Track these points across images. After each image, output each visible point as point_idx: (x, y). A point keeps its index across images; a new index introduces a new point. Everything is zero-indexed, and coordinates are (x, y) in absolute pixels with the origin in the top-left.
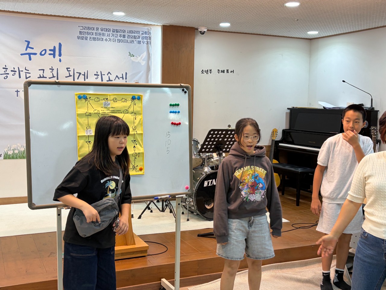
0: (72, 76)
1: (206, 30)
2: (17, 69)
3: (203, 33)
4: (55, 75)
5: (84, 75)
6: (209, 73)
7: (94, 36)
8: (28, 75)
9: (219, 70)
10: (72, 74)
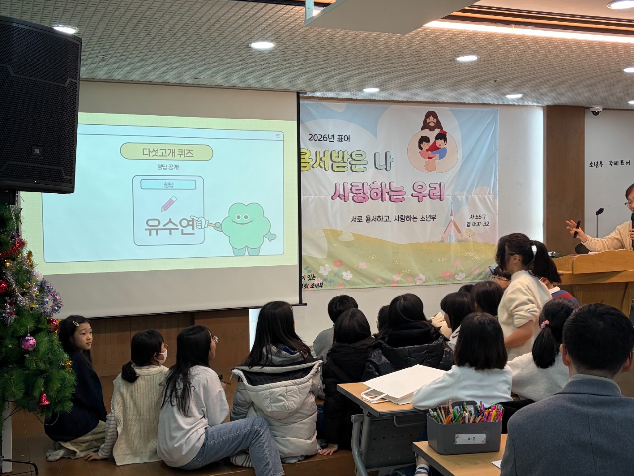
1: (601, 109)
3: (596, 113)
6: (599, 166)
9: (611, 162)
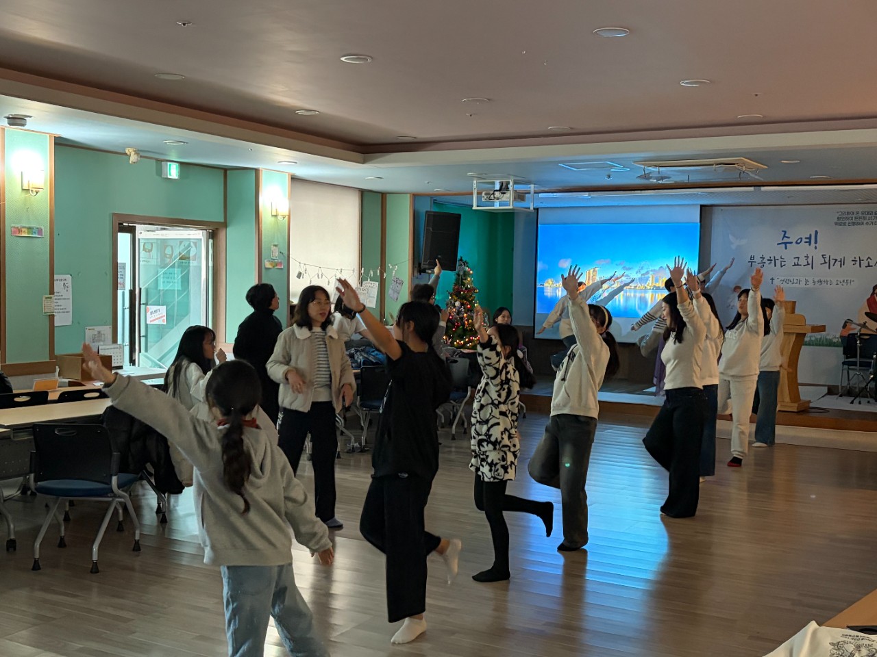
0: (828, 264)
2: (772, 258)
4: (810, 262)
5: (841, 261)
7: (854, 221)
8: (783, 264)
10: (827, 261)
